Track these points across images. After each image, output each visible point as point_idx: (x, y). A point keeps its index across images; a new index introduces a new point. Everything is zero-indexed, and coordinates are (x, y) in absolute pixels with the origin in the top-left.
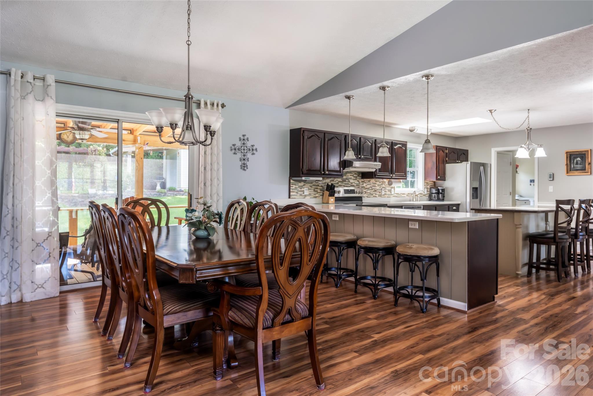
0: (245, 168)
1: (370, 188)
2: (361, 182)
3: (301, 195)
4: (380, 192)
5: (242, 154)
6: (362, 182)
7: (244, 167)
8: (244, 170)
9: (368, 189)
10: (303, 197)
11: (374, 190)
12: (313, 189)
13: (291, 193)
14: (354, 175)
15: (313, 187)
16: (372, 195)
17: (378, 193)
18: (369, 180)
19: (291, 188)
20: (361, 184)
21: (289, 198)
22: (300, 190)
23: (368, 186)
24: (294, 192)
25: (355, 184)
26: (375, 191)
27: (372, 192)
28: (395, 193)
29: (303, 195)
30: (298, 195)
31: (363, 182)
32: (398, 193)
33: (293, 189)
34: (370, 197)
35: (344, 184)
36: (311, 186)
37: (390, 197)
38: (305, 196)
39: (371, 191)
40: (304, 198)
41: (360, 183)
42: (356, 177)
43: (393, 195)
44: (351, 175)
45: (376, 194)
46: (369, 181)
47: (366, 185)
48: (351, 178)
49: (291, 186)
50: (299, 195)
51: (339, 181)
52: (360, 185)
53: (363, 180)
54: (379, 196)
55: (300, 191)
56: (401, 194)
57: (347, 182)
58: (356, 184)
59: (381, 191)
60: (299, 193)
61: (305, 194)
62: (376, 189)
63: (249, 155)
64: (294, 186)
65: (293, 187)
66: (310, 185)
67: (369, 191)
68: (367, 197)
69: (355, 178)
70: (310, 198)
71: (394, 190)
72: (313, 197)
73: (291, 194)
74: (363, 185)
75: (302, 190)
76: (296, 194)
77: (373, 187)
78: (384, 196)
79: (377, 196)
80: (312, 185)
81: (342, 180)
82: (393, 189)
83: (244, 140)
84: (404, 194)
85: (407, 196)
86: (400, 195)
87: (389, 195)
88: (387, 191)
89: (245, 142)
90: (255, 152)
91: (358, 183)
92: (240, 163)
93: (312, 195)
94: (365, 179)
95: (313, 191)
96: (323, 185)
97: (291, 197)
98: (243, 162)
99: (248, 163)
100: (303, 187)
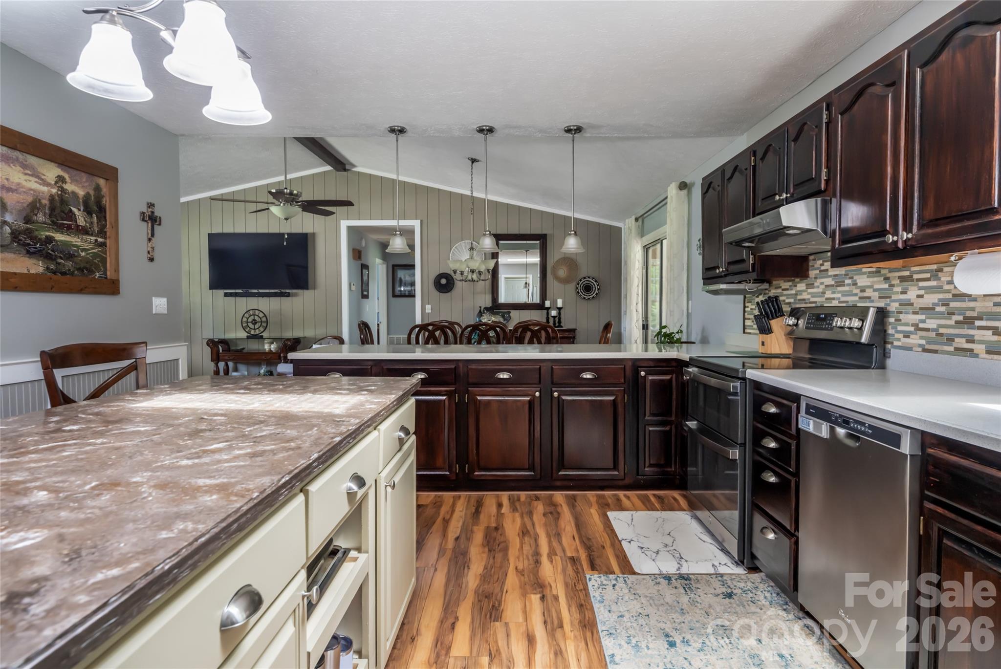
1: (939, 309)
2: (897, 282)
6: (903, 279)
9: (928, 310)
13: (745, 321)
16: (951, 340)
19: (746, 309)
20: (898, 289)
21: (744, 332)
23: (930, 299)
24: (750, 319)
25: (875, 290)
33: (748, 313)
34: (936, 352)
35: (839, 295)
41: (892, 286)
47: (921, 292)
49: (746, 304)
51: (827, 286)
52: (894, 297)
54: (988, 353)
57: (849, 285)
58: (877, 294)
65: (748, 307)
67: (932, 324)
68: (925, 350)
73: (746, 324)
74: (904, 292)
76: (753, 324)
79: (979, 349)
81: (833, 283)
91: (886, 286)
96: (792, 300)
97: (747, 331)
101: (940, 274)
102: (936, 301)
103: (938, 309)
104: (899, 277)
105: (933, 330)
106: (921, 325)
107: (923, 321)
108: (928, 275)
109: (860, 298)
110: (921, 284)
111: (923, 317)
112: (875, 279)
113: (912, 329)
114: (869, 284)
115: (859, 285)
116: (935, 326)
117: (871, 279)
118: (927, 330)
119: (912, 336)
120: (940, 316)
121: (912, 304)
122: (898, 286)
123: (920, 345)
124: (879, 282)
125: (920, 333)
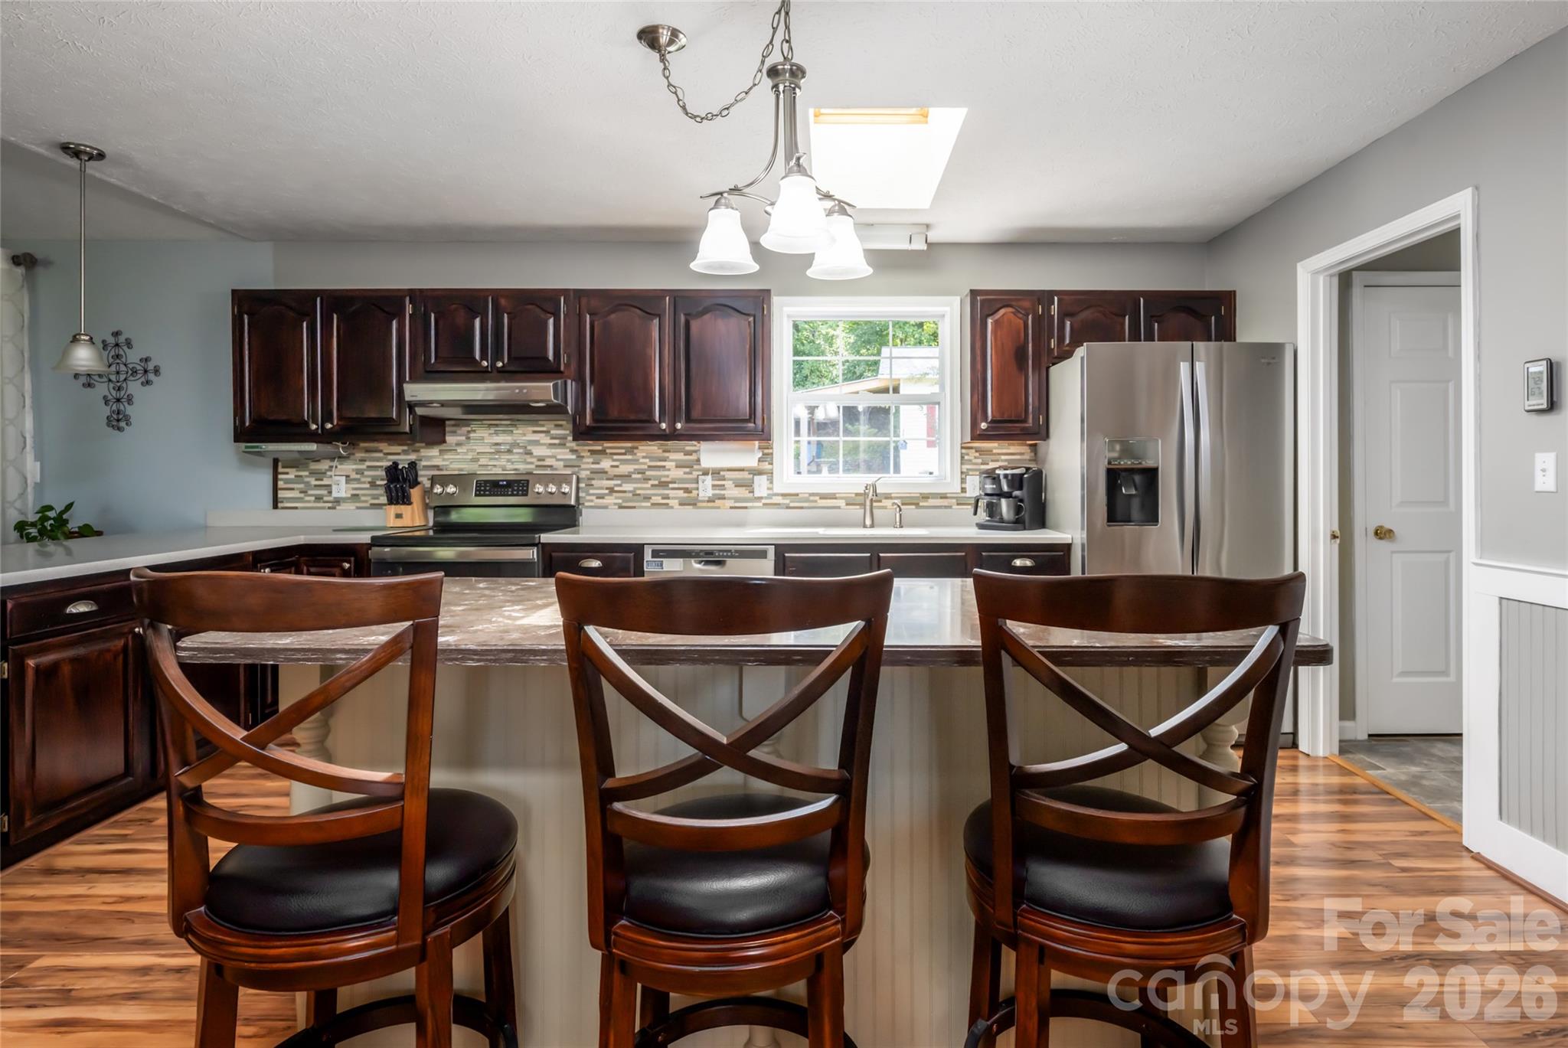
0: (123, 424)
2: (586, 454)
3: (318, 498)
4: (687, 490)
5: (111, 385)
6: (594, 452)
7: (118, 420)
8: (120, 429)
9: (626, 477)
10: (330, 505)
11: (656, 482)
12: (369, 479)
13: (279, 492)
14: (552, 432)
15: (366, 473)
16: (647, 498)
17: (681, 493)
18: (629, 445)
19: (280, 476)
20: (588, 460)
21: (275, 507)
22: (314, 482)
24: (293, 489)
25: (558, 460)
26: (663, 485)
27: (645, 488)
28: (776, 490)
29: (325, 499)
30: (307, 498)
31: (603, 452)
32: (797, 495)
33: (287, 481)
34: (634, 507)
36: (359, 472)
37: (746, 508)
38: (338, 501)
39: (639, 485)
40: (329, 508)
41: (581, 457)
42: (564, 438)
43: (764, 501)
44: (535, 432)
45: (667, 497)
46: (630, 451)
47: (616, 463)
48: (537, 443)
49: (280, 470)
50: (313, 498)
51: (480, 453)
52: (583, 466)
53: (600, 448)
54: (680, 504)
55: (316, 486)
56: (817, 498)
57: (519, 453)
58: (561, 464)
59: (694, 486)
60: (310, 492)
61: (335, 494)
62: (663, 479)
63: (134, 387)
64: (292, 474)
65: (287, 473)
66: (354, 467)
67: (627, 487)
68: (621, 507)
69: (557, 441)
70: (358, 508)
71: (772, 483)
72: (368, 505)
73: (279, 496)
74: (595, 462)
75: (325, 482)
76: (302, 495)
77: (648, 473)
78: (710, 504)
79: (674, 503)
80: (364, 467)
82: (760, 483)
83: (117, 345)
84: (833, 496)
85: (847, 504)
86: (807, 500)
87: (737, 500)
88: (728, 484)
89: (121, 352)
90: (151, 376)
91: (574, 457)
92: (106, 411)
93: (363, 498)
94: (607, 444)
95: (368, 486)
97: (280, 505)
98: (114, 407)
99: (130, 410)
100: (329, 473)
101: (635, 451)
102: (632, 470)
103: (634, 476)
104: (589, 451)
105: (630, 492)
106: (616, 489)
107: (620, 485)
108: (623, 451)
109: (537, 466)
110: (615, 457)
111: (619, 482)
112: (558, 450)
113: (607, 491)
114: (550, 454)
115: (535, 454)
116: (631, 489)
117: (553, 450)
118: (624, 492)
119: (606, 497)
120: (637, 481)
121: (606, 472)
122: (588, 457)
123: (615, 504)
124: (564, 454)
125: (615, 494)
